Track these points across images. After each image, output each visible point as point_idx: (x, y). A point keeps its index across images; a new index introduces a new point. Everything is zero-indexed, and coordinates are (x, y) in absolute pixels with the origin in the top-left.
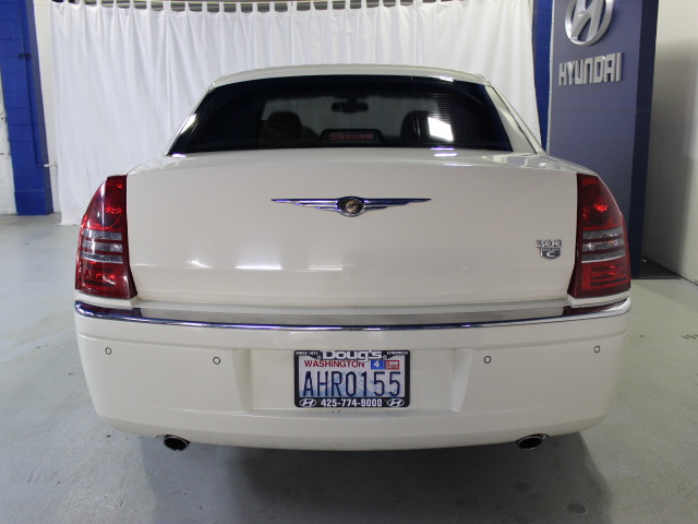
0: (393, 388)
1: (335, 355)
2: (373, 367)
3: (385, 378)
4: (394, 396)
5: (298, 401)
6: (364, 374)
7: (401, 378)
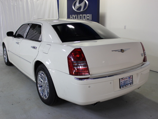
0: (131, 82)
1: (124, 78)
2: (129, 79)
3: (130, 80)
4: (131, 83)
5: (120, 88)
6: (128, 80)
7: (132, 80)
